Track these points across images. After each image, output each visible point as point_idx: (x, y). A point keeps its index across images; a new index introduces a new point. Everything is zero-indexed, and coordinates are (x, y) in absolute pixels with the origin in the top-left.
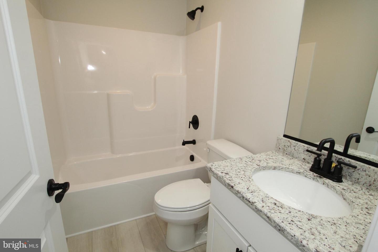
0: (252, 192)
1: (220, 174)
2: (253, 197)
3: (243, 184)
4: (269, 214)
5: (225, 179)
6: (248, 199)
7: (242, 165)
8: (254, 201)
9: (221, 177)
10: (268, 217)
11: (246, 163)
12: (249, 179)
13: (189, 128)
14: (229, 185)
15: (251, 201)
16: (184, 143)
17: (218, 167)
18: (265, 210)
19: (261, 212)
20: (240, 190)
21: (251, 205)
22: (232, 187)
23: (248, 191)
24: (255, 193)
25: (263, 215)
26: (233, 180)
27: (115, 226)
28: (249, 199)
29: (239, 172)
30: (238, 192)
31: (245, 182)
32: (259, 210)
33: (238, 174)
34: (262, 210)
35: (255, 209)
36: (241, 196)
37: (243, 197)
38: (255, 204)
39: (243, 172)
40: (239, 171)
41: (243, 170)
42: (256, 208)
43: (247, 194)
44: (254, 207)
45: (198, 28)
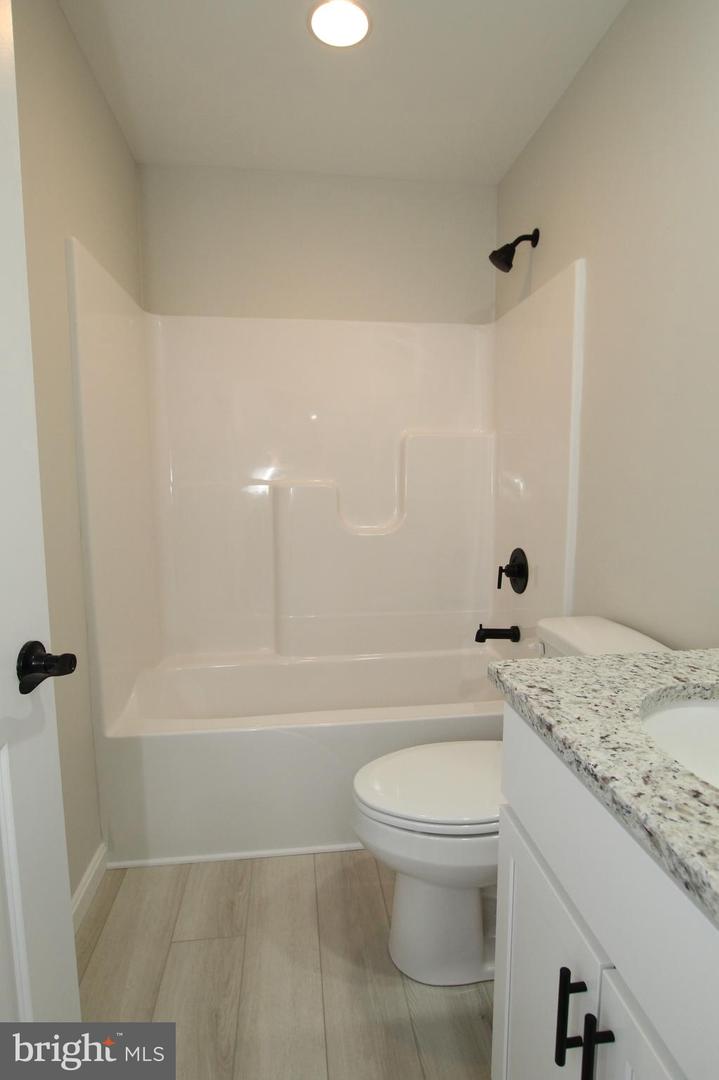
0: (614, 749)
1: (522, 688)
2: (611, 763)
3: (594, 722)
4: (652, 823)
5: (534, 703)
6: (591, 767)
7: (616, 674)
8: (608, 775)
9: (523, 698)
10: (650, 834)
11: (635, 669)
12: (624, 711)
13: (499, 587)
14: (541, 720)
15: (599, 775)
16: (483, 635)
17: (525, 671)
18: (643, 808)
19: (629, 812)
20: (571, 737)
21: (599, 790)
22: (550, 728)
23: (603, 745)
24: (627, 753)
25: (635, 827)
26: (559, 709)
27: (252, 860)
28: (595, 767)
29: (595, 691)
30: (564, 744)
31: (605, 718)
32: (623, 804)
33: (587, 695)
34: (633, 807)
35: (610, 804)
36: (573, 759)
37: (579, 762)
38: (611, 785)
39: (607, 693)
40: (597, 687)
41: (614, 685)
42: (614, 801)
43: (593, 753)
44: (608, 796)
45: (527, 292)
